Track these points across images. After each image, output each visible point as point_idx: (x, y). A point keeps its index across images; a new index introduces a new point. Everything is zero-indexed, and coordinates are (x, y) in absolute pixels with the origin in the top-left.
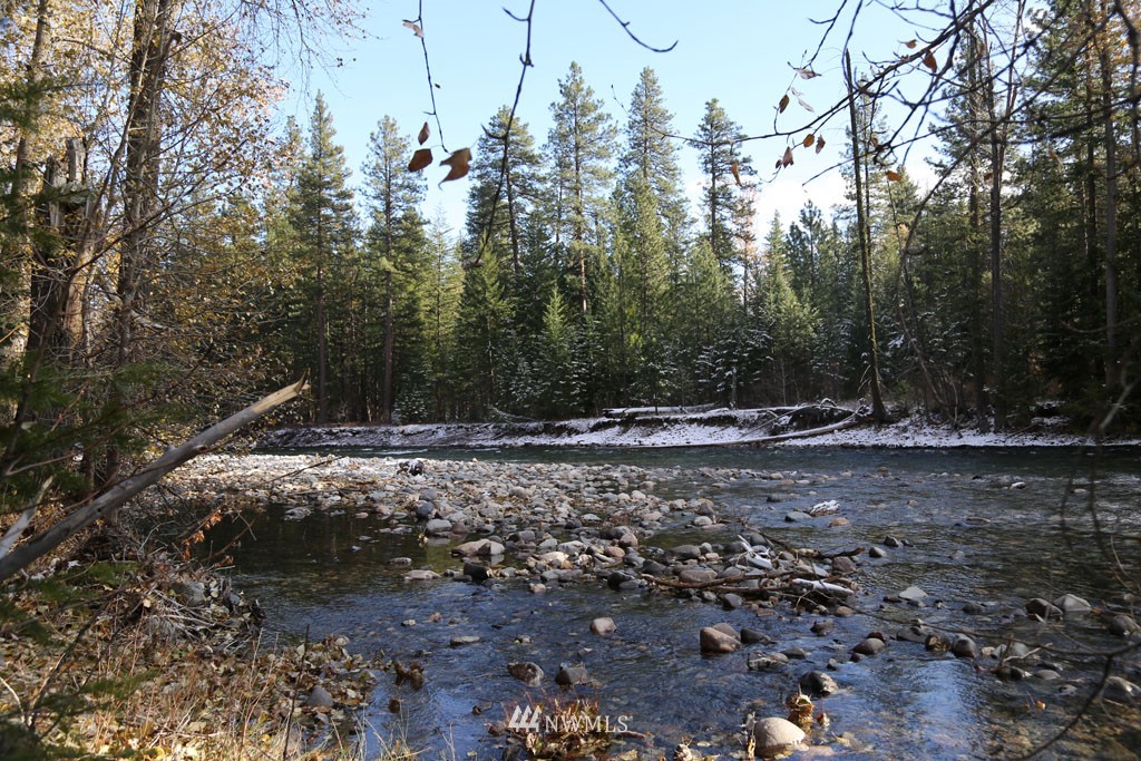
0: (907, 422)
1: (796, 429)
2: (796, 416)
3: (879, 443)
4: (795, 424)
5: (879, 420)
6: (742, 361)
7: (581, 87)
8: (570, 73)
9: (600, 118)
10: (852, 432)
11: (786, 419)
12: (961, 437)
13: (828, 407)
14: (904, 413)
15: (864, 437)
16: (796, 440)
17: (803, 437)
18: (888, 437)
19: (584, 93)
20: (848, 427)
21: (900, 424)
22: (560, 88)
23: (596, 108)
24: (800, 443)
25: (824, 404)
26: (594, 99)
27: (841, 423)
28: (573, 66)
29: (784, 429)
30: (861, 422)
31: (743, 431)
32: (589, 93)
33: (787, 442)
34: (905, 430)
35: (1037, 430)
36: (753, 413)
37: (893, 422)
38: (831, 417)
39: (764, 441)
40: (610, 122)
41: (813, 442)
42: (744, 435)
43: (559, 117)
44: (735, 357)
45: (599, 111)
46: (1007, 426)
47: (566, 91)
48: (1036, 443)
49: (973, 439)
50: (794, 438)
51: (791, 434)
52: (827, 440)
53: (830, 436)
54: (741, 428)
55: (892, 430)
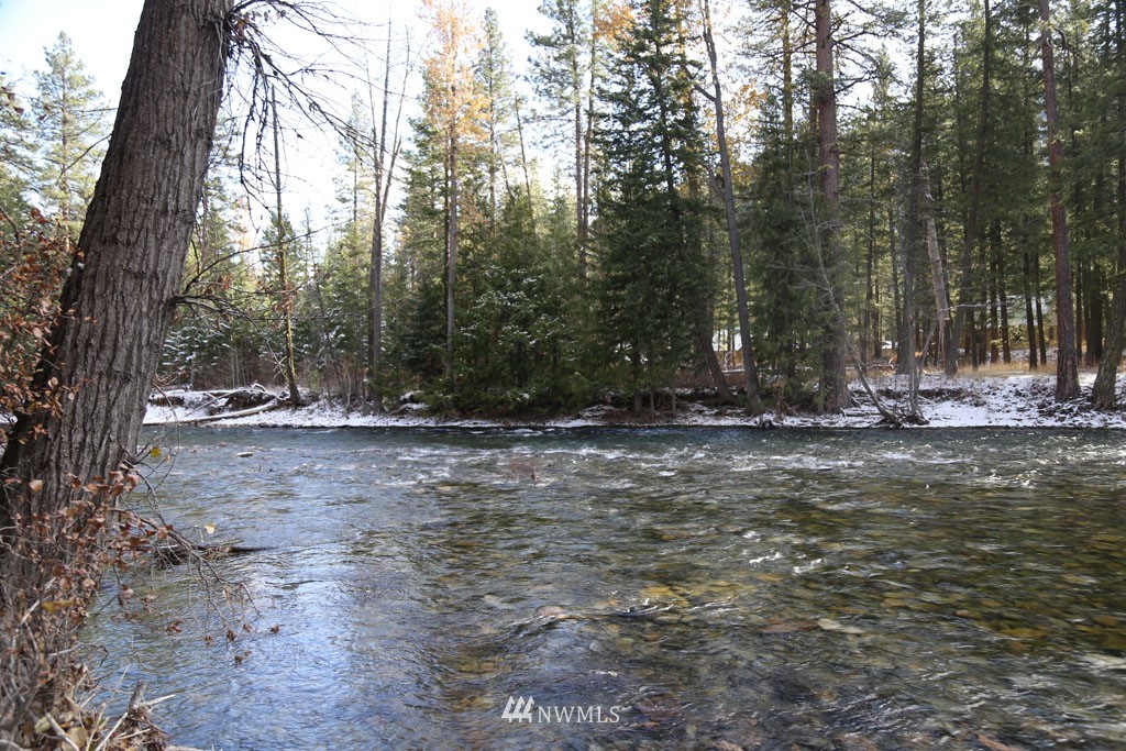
0: (315, 405)
1: (231, 410)
2: (231, 398)
3: (289, 423)
4: (230, 406)
5: (295, 403)
6: (202, 347)
7: (70, 59)
8: (58, 42)
9: (90, 94)
10: (273, 413)
11: (223, 402)
12: (348, 418)
13: (257, 392)
14: (315, 398)
15: (281, 418)
16: (228, 420)
17: (234, 417)
18: (298, 418)
19: (74, 65)
20: (271, 409)
21: (310, 407)
22: (45, 56)
23: (88, 83)
24: (230, 422)
25: (254, 389)
26: (85, 73)
27: (265, 406)
28: (62, 36)
29: (220, 410)
30: (281, 405)
31: (188, 412)
32: (80, 66)
33: (219, 422)
34: (312, 412)
35: (402, 414)
36: (198, 395)
37: (305, 406)
38: (260, 400)
39: (201, 421)
40: (101, 99)
41: (240, 421)
42: (187, 415)
43: (43, 86)
44: (197, 343)
45: (90, 87)
46: (382, 410)
47: (52, 60)
48: (397, 424)
49: (356, 420)
50: (226, 418)
51: (227, 414)
52: (252, 421)
53: (256, 417)
54: (187, 408)
55: (304, 411)
